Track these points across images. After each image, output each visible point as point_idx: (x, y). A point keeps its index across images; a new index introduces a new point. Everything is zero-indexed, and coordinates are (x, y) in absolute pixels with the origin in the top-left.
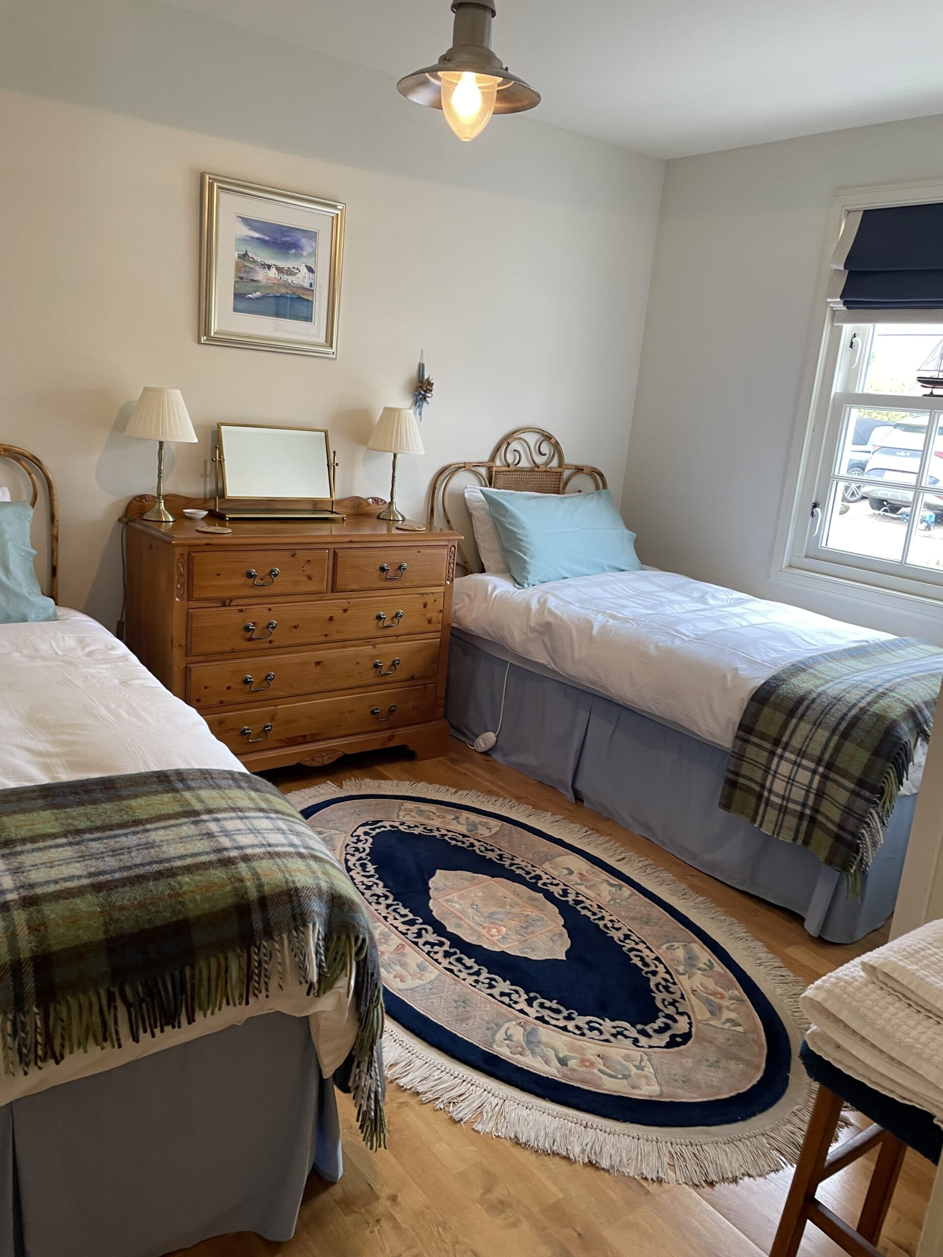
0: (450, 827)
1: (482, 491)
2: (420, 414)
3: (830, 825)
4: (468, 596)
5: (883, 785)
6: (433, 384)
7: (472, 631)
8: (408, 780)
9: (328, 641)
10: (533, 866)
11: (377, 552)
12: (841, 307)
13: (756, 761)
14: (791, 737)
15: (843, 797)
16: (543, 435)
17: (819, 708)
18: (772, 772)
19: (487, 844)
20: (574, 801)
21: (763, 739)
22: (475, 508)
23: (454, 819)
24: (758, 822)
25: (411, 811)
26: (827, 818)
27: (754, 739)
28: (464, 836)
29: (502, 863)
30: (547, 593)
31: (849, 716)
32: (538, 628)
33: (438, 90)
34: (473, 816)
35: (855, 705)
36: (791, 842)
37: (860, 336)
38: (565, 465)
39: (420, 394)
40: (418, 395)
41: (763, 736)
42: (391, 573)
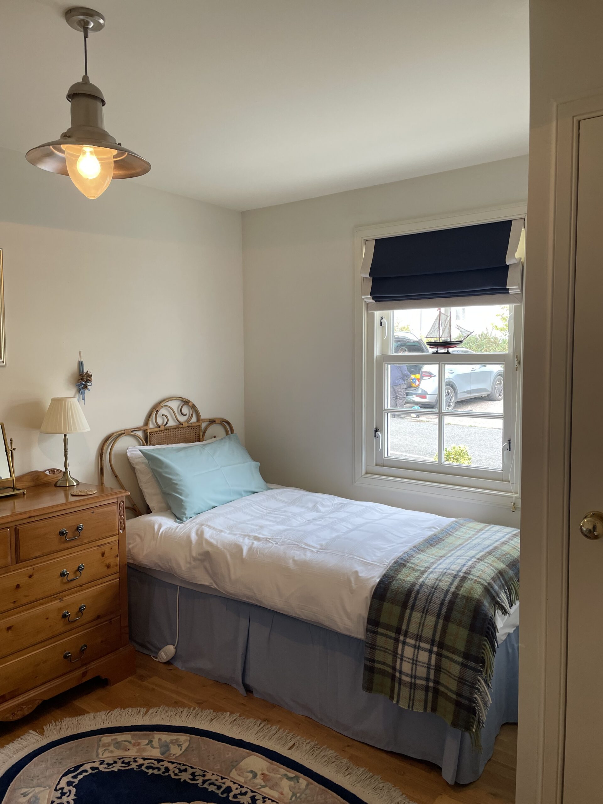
0: (145, 754)
1: (140, 451)
2: (84, 399)
3: (450, 694)
4: (139, 536)
5: (482, 655)
6: (91, 376)
7: (146, 565)
8: (104, 710)
9: (17, 606)
10: (222, 778)
11: (55, 520)
12: (371, 301)
13: (386, 648)
14: (408, 625)
15: (456, 669)
16: (183, 401)
17: (424, 598)
18: (399, 656)
19: (180, 764)
20: (245, 695)
21: (388, 630)
22: (137, 464)
23: (148, 744)
24: (395, 699)
25: (109, 745)
26: (447, 688)
27: (381, 630)
28: (159, 761)
29: (195, 782)
30: (202, 525)
31: (446, 601)
32: (199, 557)
33: (63, 160)
34: (164, 736)
35: (448, 591)
36: (423, 711)
37: (385, 318)
38: (202, 420)
39: (82, 384)
40: (79, 386)
41: (388, 627)
42: (70, 535)
